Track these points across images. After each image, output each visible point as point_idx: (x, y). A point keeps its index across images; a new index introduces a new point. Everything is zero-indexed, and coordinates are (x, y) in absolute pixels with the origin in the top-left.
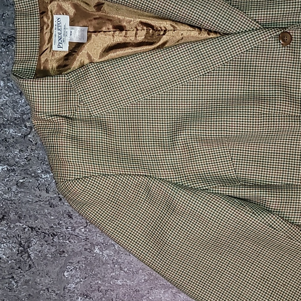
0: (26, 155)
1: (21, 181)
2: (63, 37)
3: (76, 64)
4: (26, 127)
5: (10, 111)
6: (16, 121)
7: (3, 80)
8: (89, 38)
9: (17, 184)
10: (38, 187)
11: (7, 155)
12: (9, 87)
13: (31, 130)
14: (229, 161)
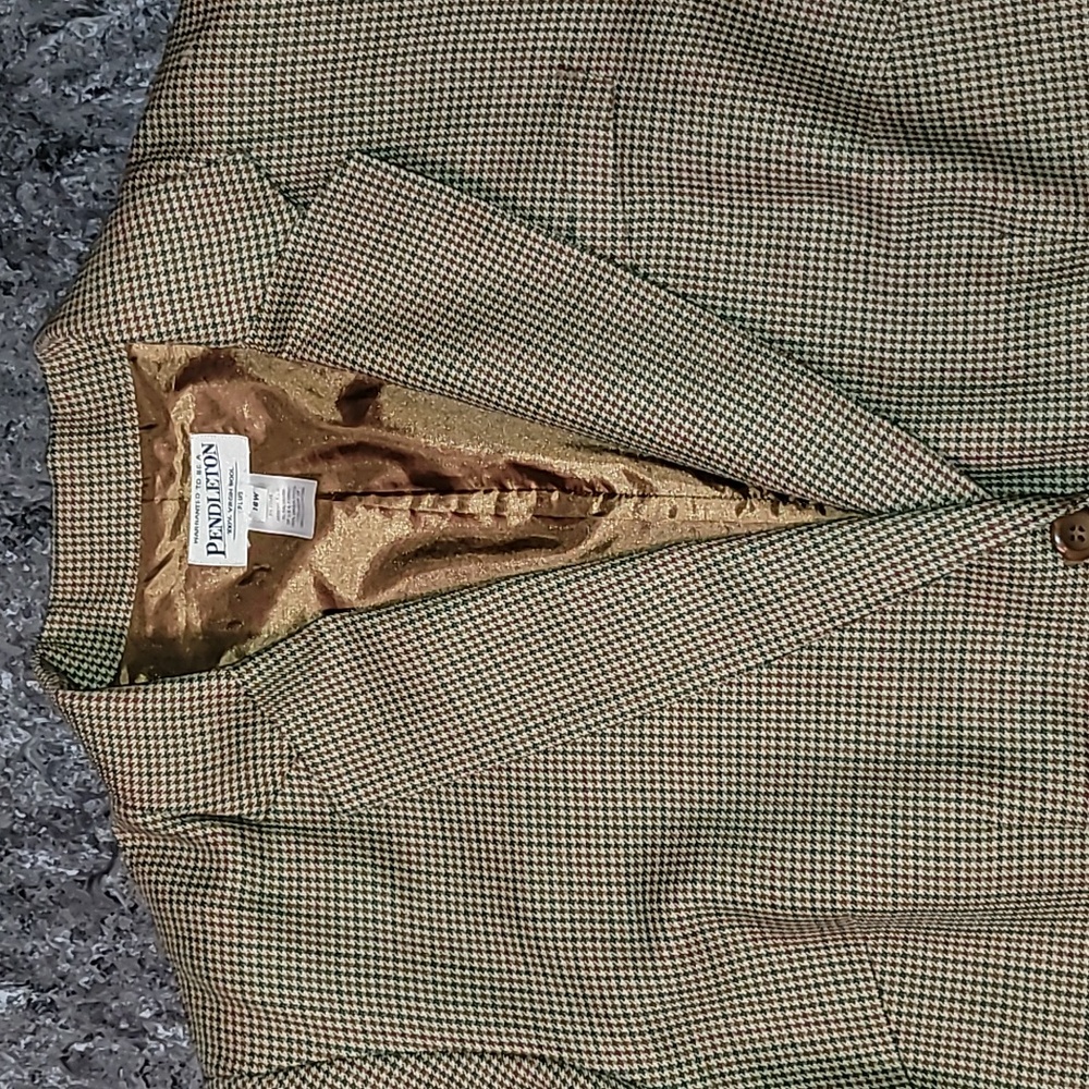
0: (95, 948)
1: (81, 1047)
2: (226, 515)
4: (95, 842)
5: (37, 782)
6: (58, 823)
7: (11, 670)
9: (64, 1059)
10: (141, 1074)
11: (28, 948)
12: (31, 694)
13: (115, 856)
14: (871, 998)
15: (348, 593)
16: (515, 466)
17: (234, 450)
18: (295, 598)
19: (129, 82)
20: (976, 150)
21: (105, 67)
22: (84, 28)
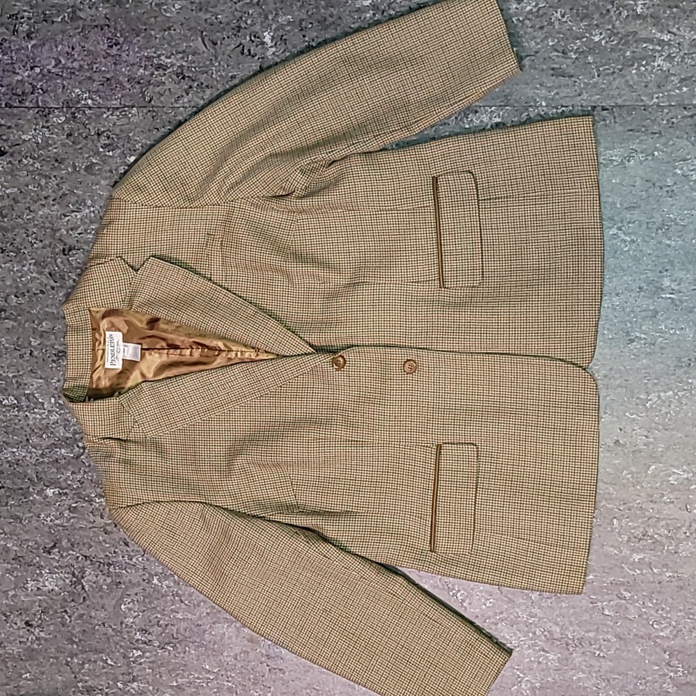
0: (79, 477)
1: (74, 505)
2: (116, 354)
3: (130, 384)
4: (78, 446)
5: (62, 430)
6: (68, 441)
7: (54, 397)
8: (143, 356)
9: (69, 509)
10: (92, 512)
11: (59, 477)
12: (59, 404)
13: (84, 450)
15: (150, 376)
16: (194, 342)
17: (118, 336)
18: (135, 378)
19: (89, 231)
20: (315, 261)
21: (82, 227)
22: (76, 216)
